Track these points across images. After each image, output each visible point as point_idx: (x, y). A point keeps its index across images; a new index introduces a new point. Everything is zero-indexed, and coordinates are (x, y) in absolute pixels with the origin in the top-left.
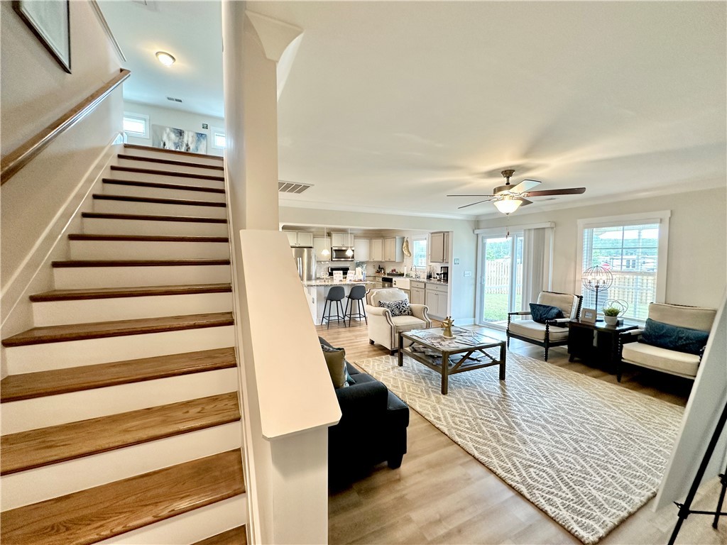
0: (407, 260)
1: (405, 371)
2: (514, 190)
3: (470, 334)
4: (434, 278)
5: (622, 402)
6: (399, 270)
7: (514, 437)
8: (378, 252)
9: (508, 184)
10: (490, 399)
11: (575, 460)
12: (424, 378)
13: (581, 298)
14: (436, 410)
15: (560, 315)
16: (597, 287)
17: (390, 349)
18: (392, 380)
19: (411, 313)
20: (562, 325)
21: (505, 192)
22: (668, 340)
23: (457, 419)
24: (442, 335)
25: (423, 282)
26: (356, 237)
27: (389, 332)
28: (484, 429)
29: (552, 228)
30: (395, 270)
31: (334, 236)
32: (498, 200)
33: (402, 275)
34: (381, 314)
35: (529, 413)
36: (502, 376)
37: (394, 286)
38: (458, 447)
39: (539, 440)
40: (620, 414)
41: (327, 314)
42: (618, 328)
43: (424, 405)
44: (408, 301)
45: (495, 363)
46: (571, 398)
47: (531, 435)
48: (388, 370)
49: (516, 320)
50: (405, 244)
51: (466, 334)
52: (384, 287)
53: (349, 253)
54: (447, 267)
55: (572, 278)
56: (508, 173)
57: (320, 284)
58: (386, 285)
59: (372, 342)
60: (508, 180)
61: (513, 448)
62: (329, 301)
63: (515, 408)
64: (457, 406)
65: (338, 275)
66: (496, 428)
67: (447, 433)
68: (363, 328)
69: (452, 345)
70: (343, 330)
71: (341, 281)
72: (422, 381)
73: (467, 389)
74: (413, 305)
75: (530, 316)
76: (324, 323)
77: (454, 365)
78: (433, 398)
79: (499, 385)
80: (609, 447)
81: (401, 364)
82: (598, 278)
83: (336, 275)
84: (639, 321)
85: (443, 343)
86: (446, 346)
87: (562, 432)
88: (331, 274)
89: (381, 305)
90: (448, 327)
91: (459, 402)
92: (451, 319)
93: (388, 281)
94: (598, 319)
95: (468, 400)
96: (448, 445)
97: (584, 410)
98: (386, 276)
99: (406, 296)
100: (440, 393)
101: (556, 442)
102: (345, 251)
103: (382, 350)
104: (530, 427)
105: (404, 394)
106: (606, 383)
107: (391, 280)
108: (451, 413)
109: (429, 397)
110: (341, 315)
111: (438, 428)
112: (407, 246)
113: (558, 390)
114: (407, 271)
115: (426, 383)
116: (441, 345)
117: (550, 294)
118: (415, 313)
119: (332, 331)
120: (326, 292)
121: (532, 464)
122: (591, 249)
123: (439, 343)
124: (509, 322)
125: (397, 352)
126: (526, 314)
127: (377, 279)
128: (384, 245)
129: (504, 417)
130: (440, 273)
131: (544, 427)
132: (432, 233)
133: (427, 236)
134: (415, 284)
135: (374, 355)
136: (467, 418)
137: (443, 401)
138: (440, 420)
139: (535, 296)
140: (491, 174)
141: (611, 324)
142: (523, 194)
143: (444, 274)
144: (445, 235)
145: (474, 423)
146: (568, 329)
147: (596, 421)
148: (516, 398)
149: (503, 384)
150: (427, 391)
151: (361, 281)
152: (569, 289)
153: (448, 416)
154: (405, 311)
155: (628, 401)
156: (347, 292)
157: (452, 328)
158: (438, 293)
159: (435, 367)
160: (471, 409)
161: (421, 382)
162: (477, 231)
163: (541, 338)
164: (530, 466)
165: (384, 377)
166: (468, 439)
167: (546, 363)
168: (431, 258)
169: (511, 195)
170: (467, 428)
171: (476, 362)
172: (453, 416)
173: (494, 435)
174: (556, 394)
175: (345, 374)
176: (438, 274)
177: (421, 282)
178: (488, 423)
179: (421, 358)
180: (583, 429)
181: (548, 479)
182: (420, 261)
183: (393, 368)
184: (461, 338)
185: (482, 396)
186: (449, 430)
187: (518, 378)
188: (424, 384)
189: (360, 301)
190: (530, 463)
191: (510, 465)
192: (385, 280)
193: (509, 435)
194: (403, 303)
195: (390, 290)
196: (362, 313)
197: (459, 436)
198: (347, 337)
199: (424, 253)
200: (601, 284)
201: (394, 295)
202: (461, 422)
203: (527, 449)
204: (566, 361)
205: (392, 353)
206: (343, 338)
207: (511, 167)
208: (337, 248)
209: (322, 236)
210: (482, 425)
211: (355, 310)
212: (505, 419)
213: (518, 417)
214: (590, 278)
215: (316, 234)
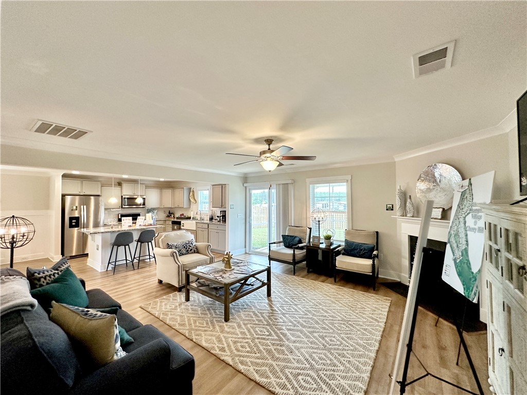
0: (193, 206)
1: (192, 305)
2: (274, 154)
3: (245, 264)
4: (215, 220)
5: (340, 297)
6: (187, 214)
7: (284, 348)
8: (168, 199)
9: (269, 149)
10: (262, 316)
11: (325, 355)
12: (209, 310)
13: (310, 229)
14: (220, 341)
15: (300, 242)
16: (319, 221)
17: (177, 286)
18: (178, 318)
19: (197, 251)
20: (302, 248)
21: (268, 155)
22: (356, 251)
23: (239, 344)
24: (223, 268)
25: (207, 223)
26: (147, 187)
27: (176, 271)
28: (261, 348)
29: (292, 183)
30: (183, 215)
31: (124, 185)
32: (262, 161)
33: (189, 218)
34: (169, 255)
35: (291, 322)
36: (269, 294)
37: (182, 228)
38: (242, 375)
39: (301, 345)
40: (341, 307)
41: (113, 259)
42: (332, 248)
43: (210, 338)
44: (194, 240)
45: (263, 284)
46: (313, 301)
47: (294, 342)
48: (176, 308)
49: (274, 247)
50: (191, 193)
51: (242, 264)
52: (173, 229)
53: (139, 201)
54: (225, 211)
55: (305, 217)
56: (269, 141)
57: (107, 230)
58: (175, 227)
59: (160, 282)
60: (269, 147)
61: (284, 360)
62: (115, 247)
63: (281, 320)
64: (238, 331)
65: (127, 221)
66: (270, 344)
67: (231, 363)
68: (152, 268)
69: (232, 276)
70: (132, 272)
71: (130, 226)
72: (208, 312)
73: (245, 311)
74: (198, 244)
75: (282, 244)
76: (110, 268)
77: (234, 293)
78: (217, 328)
79: (267, 301)
80: (342, 335)
81: (188, 299)
82: (319, 216)
83: (125, 221)
84: (340, 241)
85: (224, 275)
86: (228, 278)
87: (313, 332)
88: (120, 220)
89: (169, 246)
90: (228, 261)
91: (239, 326)
92: (231, 254)
93: (177, 224)
94: (321, 242)
95: (246, 322)
96: (233, 376)
97: (323, 310)
98: (176, 220)
99: (191, 237)
100: (223, 320)
101: (311, 343)
102: (136, 198)
103: (170, 288)
104: (293, 335)
105: (190, 330)
106: (329, 285)
107: (179, 223)
108: (233, 339)
109: (214, 328)
110: (129, 258)
111: (223, 361)
112: (194, 195)
113: (305, 297)
114: (194, 215)
115: (210, 314)
116: (223, 277)
117: (294, 228)
118: (200, 251)
119: (118, 276)
120: (112, 239)
121: (299, 371)
122: (314, 197)
123: (221, 276)
124: (270, 249)
125: (185, 288)
126: (280, 242)
127: (167, 222)
128: (173, 195)
129: (274, 331)
130: (219, 215)
131: (301, 332)
132: (213, 185)
133: (209, 187)
134: (200, 225)
135: (161, 295)
136: (247, 340)
137: (226, 329)
138: (225, 351)
139: (284, 230)
140: (257, 141)
141: (328, 245)
142: (279, 158)
143: (223, 216)
144: (223, 186)
145: (253, 344)
146: (305, 251)
147: (330, 316)
148: (280, 310)
149: (270, 300)
150: (212, 322)
151: (151, 225)
152: (304, 224)
153: (231, 343)
154: (191, 250)
155: (343, 296)
156: (136, 236)
157: (231, 261)
158: (219, 231)
159: (218, 298)
160: (249, 331)
161: (206, 314)
162: (245, 185)
163: (290, 259)
164: (299, 374)
165: (171, 317)
166: (250, 364)
167: (294, 277)
168: (213, 204)
169: (272, 157)
170: (248, 352)
171: (250, 287)
172: (235, 342)
173: (269, 352)
174: (304, 300)
175: (116, 342)
176: (218, 217)
177: (205, 223)
178: (264, 341)
179: (206, 292)
180: (325, 326)
181: (313, 383)
182: (204, 207)
183: (180, 305)
184: (238, 268)
185: (256, 315)
186: (233, 359)
187: (279, 292)
188: (209, 316)
189: (150, 243)
190: (297, 371)
191: (284, 380)
192: (174, 223)
193: (280, 348)
194: (190, 242)
195: (178, 232)
196: (152, 254)
197: (242, 363)
198: (135, 280)
199: (207, 200)
200: (321, 219)
201: (181, 236)
202: (242, 347)
203: (294, 357)
204: (305, 272)
205: (180, 290)
206: (130, 281)
207: (272, 137)
208: (128, 197)
209: (110, 185)
210: (259, 345)
211: (145, 252)
212: (276, 333)
213: (284, 328)
214: (315, 216)
215: (105, 183)
